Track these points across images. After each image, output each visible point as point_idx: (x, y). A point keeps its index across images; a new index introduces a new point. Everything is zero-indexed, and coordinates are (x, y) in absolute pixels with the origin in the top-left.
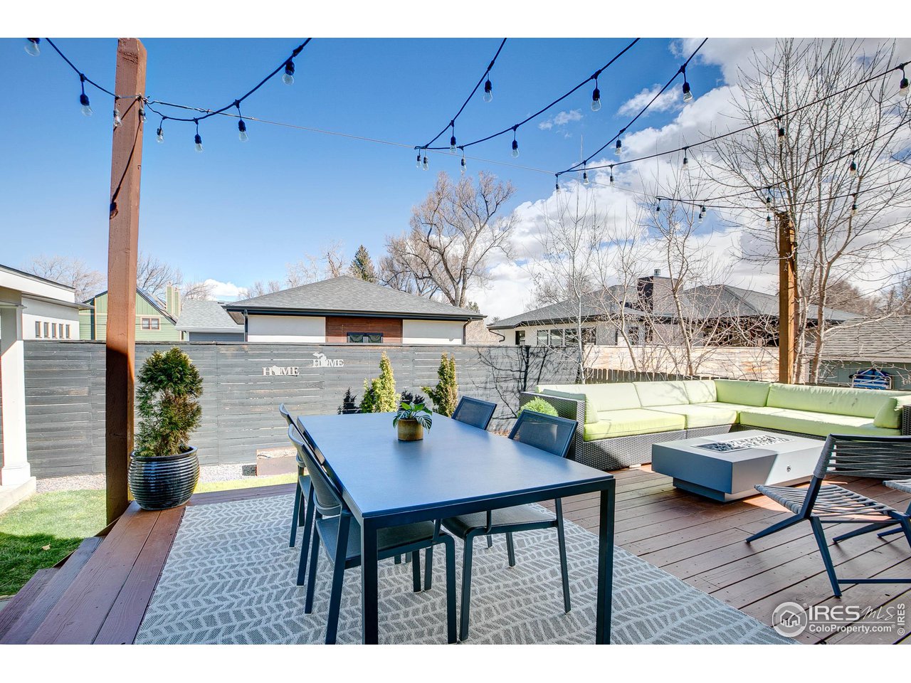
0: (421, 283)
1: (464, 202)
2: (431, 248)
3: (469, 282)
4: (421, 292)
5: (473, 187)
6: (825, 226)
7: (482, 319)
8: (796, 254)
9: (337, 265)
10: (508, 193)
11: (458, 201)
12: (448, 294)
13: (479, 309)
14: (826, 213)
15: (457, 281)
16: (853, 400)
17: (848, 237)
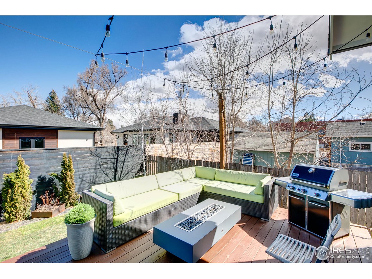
0: (85, 110)
1: (104, 75)
2: (88, 94)
3: (106, 111)
4: (84, 114)
5: (109, 69)
6: (234, 100)
7: (103, 130)
8: (225, 110)
9: (33, 98)
10: (124, 74)
11: (101, 74)
12: (96, 116)
13: (113, 122)
14: (234, 95)
15: (101, 109)
16: (246, 178)
17: (241, 105)
